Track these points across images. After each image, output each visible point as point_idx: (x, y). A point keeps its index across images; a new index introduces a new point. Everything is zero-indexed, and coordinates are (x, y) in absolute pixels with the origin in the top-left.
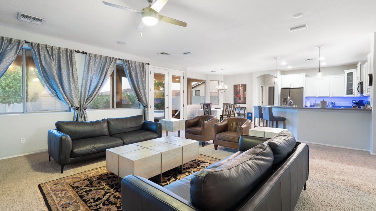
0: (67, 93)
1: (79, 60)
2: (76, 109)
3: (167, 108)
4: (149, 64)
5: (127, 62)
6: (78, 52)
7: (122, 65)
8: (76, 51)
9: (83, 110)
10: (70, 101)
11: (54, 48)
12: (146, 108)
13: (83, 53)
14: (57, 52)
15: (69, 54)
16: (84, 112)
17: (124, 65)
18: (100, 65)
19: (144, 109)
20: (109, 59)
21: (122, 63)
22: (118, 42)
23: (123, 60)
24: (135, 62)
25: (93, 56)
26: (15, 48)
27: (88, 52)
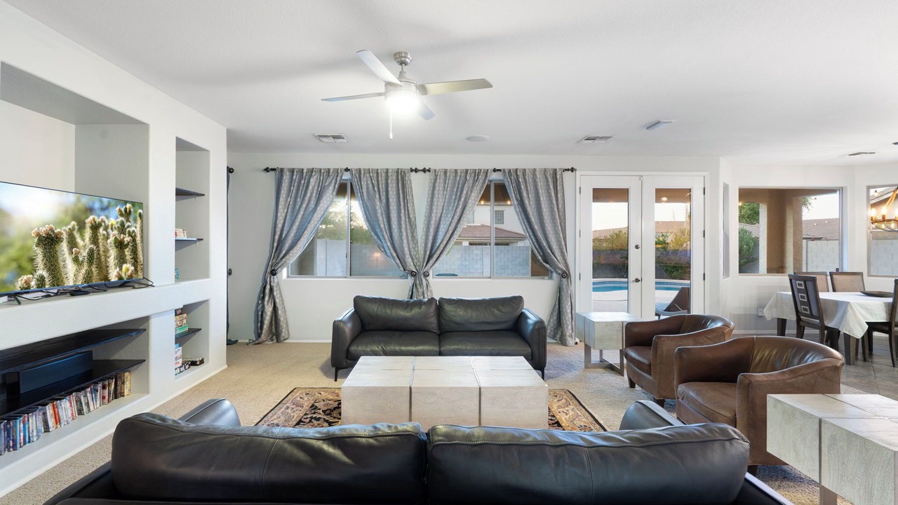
0: (397, 246)
1: (419, 184)
2: (413, 274)
3: (637, 280)
4: (572, 170)
5: (513, 174)
6: (416, 171)
7: (502, 180)
8: (412, 170)
9: (422, 277)
10: (401, 260)
11: (379, 171)
12: (564, 280)
13: (424, 170)
14: (383, 178)
15: (401, 177)
16: (424, 280)
17: (506, 180)
18: (455, 190)
19: (561, 281)
20: (473, 175)
21: (502, 178)
22: (469, 139)
23: (504, 170)
24: (535, 170)
25: (442, 174)
26: (334, 181)
27: (432, 168)
